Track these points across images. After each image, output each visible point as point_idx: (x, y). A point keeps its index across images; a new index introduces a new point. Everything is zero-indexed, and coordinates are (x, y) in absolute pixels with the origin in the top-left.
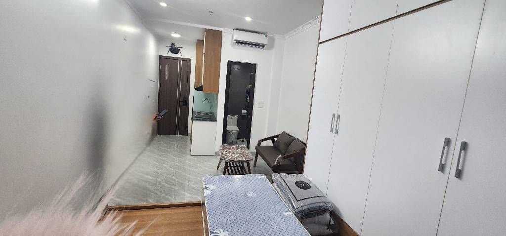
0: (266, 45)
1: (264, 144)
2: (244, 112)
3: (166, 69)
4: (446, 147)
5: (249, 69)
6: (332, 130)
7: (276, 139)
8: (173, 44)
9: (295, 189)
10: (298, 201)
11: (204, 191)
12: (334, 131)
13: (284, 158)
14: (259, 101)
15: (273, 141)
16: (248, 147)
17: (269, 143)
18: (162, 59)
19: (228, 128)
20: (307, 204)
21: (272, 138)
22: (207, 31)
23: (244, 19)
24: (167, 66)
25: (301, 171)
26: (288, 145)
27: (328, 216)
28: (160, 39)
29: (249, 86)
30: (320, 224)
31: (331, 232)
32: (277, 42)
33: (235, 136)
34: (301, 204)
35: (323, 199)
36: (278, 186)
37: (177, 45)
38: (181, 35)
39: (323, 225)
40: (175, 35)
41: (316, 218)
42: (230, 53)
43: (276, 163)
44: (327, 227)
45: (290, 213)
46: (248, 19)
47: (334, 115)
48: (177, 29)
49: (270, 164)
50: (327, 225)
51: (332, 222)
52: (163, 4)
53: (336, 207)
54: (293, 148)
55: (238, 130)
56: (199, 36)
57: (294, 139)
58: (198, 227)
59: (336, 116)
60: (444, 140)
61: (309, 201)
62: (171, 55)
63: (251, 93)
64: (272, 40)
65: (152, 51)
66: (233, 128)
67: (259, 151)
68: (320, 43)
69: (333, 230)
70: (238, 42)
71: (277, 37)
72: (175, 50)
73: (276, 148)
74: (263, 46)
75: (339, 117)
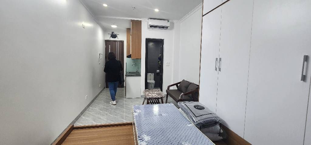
0: (169, 26)
1: (171, 88)
2: (158, 71)
3: (110, 47)
4: (305, 63)
5: (159, 43)
6: (216, 70)
7: (179, 85)
8: (112, 32)
9: (194, 110)
10: (196, 117)
11: (134, 113)
12: (218, 69)
13: (185, 95)
14: (167, 62)
15: (177, 86)
16: (162, 90)
17: (175, 88)
18: (107, 42)
19: (148, 81)
20: (203, 119)
21: (176, 84)
22: (132, 21)
23: (154, 11)
24: (110, 46)
25: (197, 100)
26: (187, 88)
27: (218, 127)
28: (105, 30)
29: (160, 55)
30: (213, 132)
31: (221, 138)
32: (175, 25)
33: (153, 86)
34: (199, 118)
35: (214, 116)
36: (182, 109)
37: (115, 33)
38: (117, 26)
39: (215, 133)
40: (114, 26)
41: (211, 129)
42: (147, 33)
43: (180, 98)
44: (218, 135)
45: (192, 125)
46: (157, 10)
47: (217, 59)
48: (115, 22)
49: (176, 99)
50: (218, 134)
51: (222, 131)
52: (105, 5)
53: (224, 121)
54: (191, 89)
55: (155, 82)
56: (128, 25)
57: (191, 83)
58: (130, 137)
59: (218, 59)
60: (303, 57)
61: (204, 117)
62: (112, 39)
63: (161, 59)
64: (172, 24)
65: (101, 37)
66: (152, 81)
67: (169, 93)
68: (203, 16)
69: (222, 136)
70: (151, 26)
71: (175, 21)
72: (114, 36)
73: (179, 90)
74: (167, 27)
75: (220, 59)
